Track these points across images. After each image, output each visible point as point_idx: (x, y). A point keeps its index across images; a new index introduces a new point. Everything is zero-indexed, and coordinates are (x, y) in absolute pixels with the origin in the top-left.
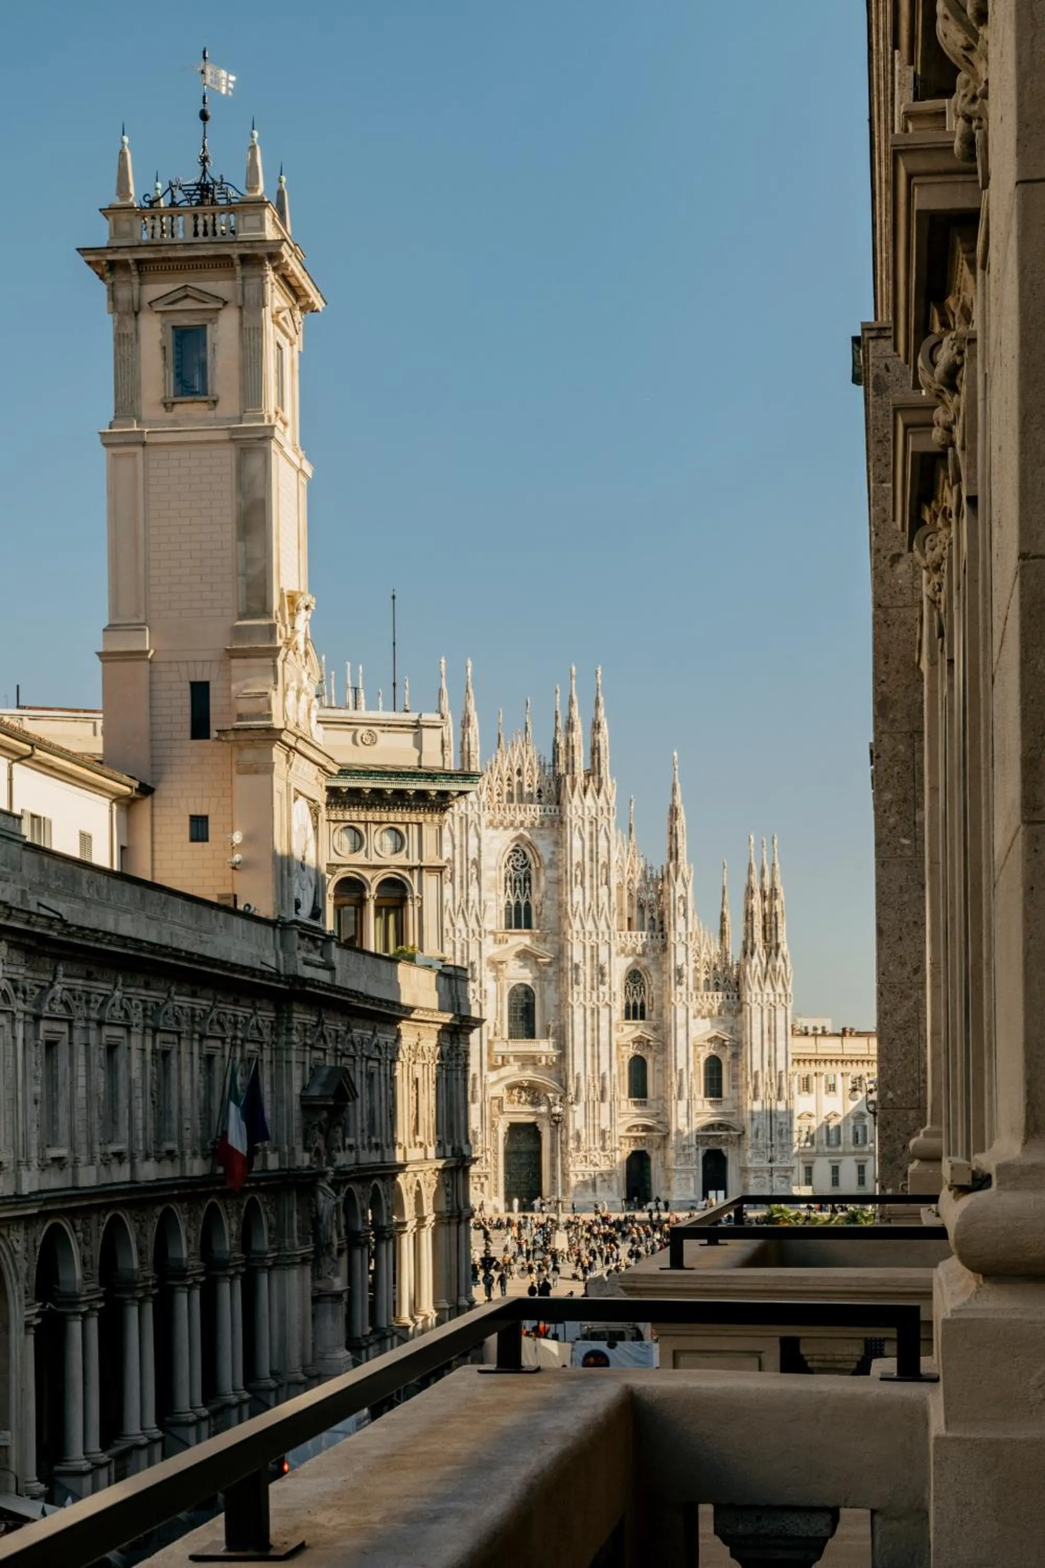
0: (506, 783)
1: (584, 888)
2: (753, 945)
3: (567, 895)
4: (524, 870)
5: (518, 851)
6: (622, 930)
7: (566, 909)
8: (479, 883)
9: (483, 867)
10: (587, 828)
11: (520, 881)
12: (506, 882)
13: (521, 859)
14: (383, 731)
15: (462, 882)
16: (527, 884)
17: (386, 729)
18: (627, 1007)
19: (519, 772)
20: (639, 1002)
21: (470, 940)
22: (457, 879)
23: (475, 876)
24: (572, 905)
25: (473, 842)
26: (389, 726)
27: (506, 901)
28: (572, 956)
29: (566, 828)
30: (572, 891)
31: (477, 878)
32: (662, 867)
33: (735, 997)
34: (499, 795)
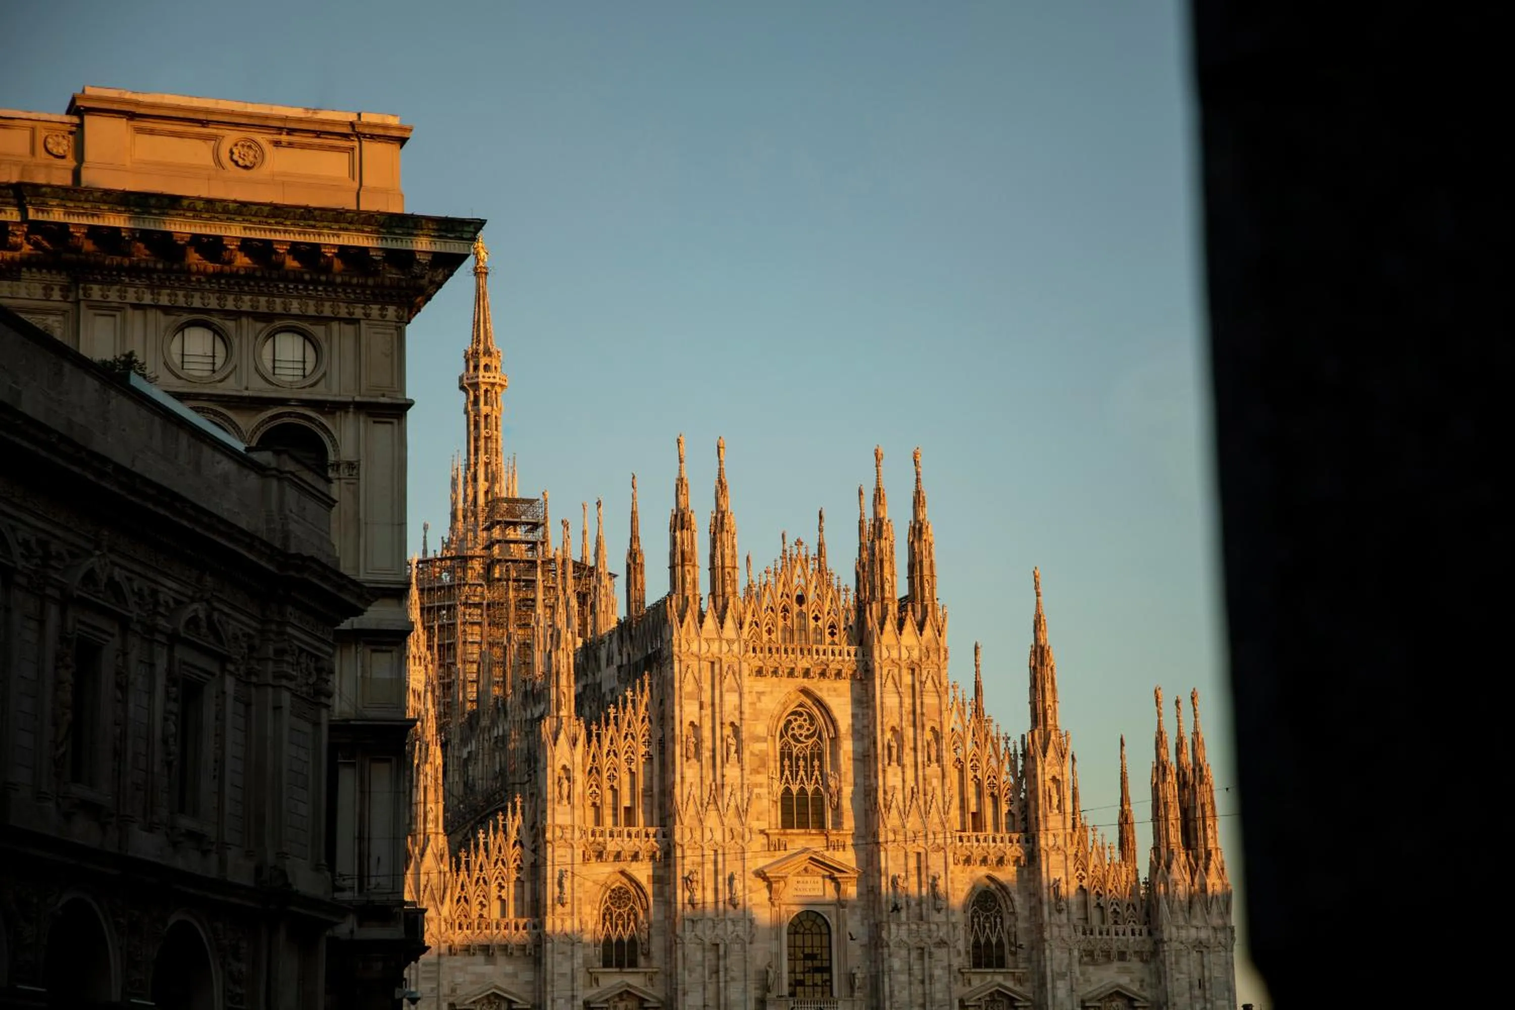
0: (781, 615)
1: (903, 767)
2: (1171, 852)
3: (876, 777)
4: (810, 742)
5: (801, 715)
6: (964, 830)
7: (876, 798)
8: (740, 760)
9: (745, 735)
10: (907, 679)
11: (805, 759)
12: (782, 759)
13: (806, 725)
14: (277, 144)
15: (714, 757)
16: (816, 763)
17: (284, 138)
18: (976, 945)
19: (801, 600)
20: (994, 940)
21: (727, 845)
22: (707, 754)
23: (733, 749)
24: (885, 792)
25: (731, 699)
26: (291, 131)
27: (783, 787)
28: (887, 868)
29: (873, 679)
30: (884, 771)
31: (737, 751)
32: (1023, 736)
33: (1145, 931)
34: (769, 632)
